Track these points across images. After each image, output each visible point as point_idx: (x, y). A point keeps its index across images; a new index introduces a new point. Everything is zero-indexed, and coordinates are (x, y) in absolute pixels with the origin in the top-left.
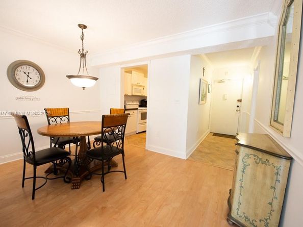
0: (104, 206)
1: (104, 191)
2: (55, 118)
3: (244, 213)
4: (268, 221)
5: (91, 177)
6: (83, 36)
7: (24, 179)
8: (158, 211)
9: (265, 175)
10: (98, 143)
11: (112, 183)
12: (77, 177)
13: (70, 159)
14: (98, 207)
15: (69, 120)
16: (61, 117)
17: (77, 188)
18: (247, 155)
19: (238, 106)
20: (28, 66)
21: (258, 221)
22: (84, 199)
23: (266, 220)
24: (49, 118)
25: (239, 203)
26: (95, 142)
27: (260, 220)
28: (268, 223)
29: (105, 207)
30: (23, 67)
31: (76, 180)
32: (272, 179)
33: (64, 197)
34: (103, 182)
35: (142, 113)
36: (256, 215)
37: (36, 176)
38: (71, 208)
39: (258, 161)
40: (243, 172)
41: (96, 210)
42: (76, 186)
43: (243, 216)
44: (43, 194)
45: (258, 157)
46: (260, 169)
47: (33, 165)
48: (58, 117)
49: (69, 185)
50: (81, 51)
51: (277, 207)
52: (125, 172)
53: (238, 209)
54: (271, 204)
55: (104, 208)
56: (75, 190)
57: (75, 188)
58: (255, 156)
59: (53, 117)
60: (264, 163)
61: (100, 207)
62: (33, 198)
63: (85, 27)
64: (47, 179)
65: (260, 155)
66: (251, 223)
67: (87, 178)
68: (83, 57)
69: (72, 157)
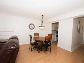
1: (45, 55)
14: (43, 58)
15: (39, 36)
16: (37, 35)
24: (35, 36)
26: (44, 42)
29: (45, 59)
34: (45, 53)
37: (32, 48)
42: (39, 52)
47: (32, 46)
49: (38, 51)
62: (31, 52)
64: (34, 49)
67: (42, 51)
68: (42, 22)
69: (39, 45)
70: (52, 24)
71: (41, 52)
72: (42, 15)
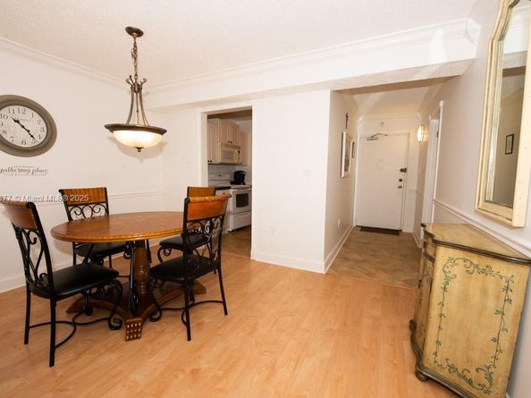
0: (195, 367)
1: (189, 339)
2: (81, 207)
3: (447, 360)
4: (492, 369)
5: (161, 315)
6: (135, 51)
7: (28, 328)
8: (295, 368)
9: (484, 292)
10: (167, 251)
11: (202, 323)
12: (135, 317)
13: (119, 283)
14: (183, 371)
15: (107, 210)
16: (92, 206)
17: (138, 338)
18: (450, 259)
19: (401, 180)
20: (21, 108)
21: (473, 371)
22: (154, 358)
23: (488, 368)
24: (70, 208)
25: (438, 343)
26: (160, 249)
27: (477, 370)
28: (492, 373)
29: (198, 370)
30: (11, 108)
31: (134, 323)
32: (498, 298)
33: (113, 357)
34: (187, 324)
35: (237, 195)
36: (469, 360)
37: (57, 320)
38: (132, 376)
39: (471, 269)
40: (445, 289)
41: (181, 376)
42: (134, 334)
43: (445, 365)
44: (71, 355)
45: (471, 263)
46: (476, 282)
47: (49, 300)
48: (86, 205)
50: (133, 78)
51: (507, 345)
52: (224, 302)
53: (436, 354)
54: (496, 340)
55: (195, 372)
56: (133, 341)
57: (134, 338)
58: (465, 260)
59: (76, 206)
60: (483, 271)
61: (188, 370)
62: (52, 364)
63: (139, 33)
64: (74, 324)
65: (475, 259)
66: (459, 375)
67: (154, 317)
68: (137, 89)
69: (123, 281)
70: (211, 117)
71: (149, 325)
72: (135, 32)
